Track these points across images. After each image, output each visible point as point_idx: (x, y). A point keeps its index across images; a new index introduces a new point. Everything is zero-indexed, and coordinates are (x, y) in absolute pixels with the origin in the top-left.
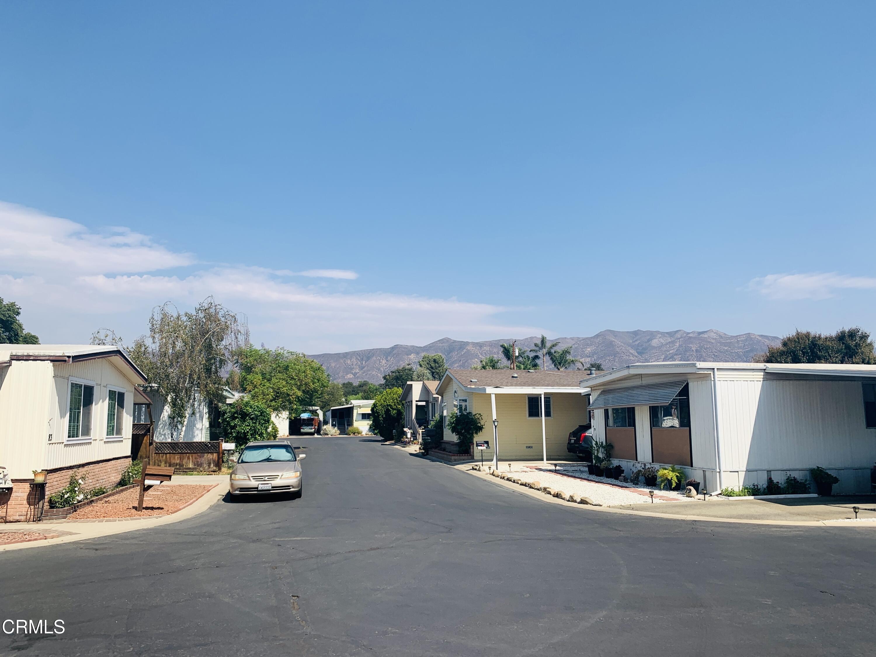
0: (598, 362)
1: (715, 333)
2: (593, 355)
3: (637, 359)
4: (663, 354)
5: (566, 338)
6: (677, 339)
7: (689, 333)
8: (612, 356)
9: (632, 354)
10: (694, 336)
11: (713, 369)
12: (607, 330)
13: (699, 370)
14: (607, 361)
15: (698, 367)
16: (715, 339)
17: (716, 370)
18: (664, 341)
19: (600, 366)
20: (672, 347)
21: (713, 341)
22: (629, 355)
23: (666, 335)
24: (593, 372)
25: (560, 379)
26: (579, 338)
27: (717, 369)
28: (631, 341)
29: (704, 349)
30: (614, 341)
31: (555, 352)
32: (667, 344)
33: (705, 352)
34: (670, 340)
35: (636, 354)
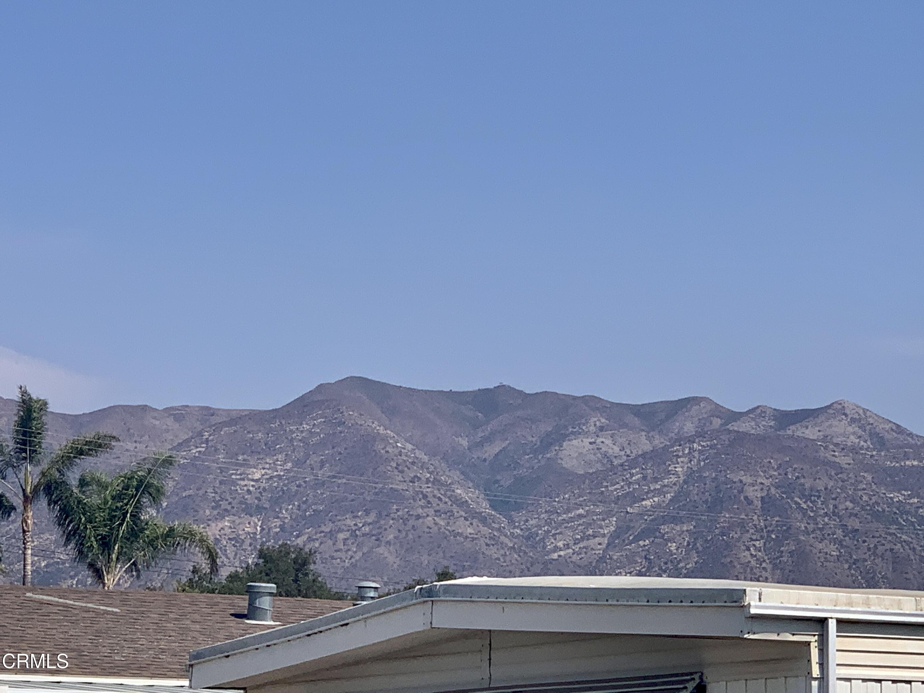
0: (300, 541)
1: (853, 420)
2: (276, 501)
3: (485, 530)
4: (609, 514)
5: (144, 408)
6: (679, 440)
7: (736, 416)
8: (367, 512)
9: (463, 504)
10: (760, 431)
11: (823, 622)
12: (351, 377)
13: (756, 626)
14: (341, 536)
15: (753, 611)
16: (854, 450)
17: (832, 625)
18: (616, 449)
19: (305, 563)
20: (656, 480)
21: (844, 460)
22: (450, 514)
23: (630, 419)
24: (265, 603)
25: (98, 634)
26: (209, 412)
27: (840, 621)
28: (465, 443)
29: (802, 496)
30: (384, 439)
31: (83, 483)
32: (633, 463)
33: (804, 512)
34: (648, 447)
35: (485, 507)
